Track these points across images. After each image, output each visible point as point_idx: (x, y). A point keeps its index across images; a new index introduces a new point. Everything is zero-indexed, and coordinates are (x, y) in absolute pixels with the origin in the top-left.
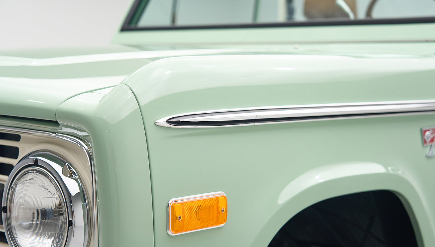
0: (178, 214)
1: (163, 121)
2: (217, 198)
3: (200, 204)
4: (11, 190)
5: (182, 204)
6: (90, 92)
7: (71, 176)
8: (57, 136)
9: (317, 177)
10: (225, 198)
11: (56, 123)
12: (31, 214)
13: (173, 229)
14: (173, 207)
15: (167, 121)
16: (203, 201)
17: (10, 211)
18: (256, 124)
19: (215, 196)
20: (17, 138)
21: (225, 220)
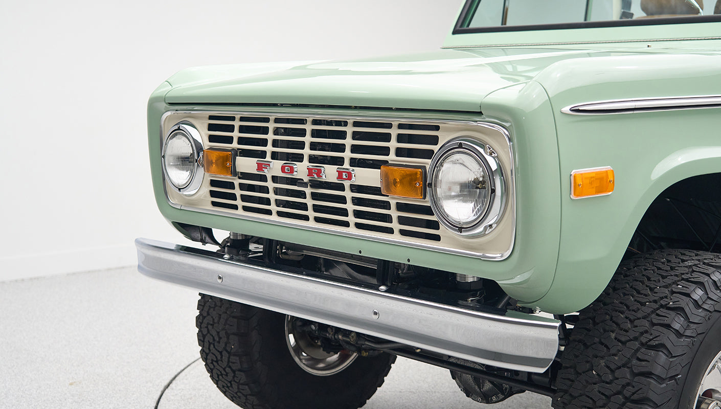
0: (579, 182)
1: (566, 109)
2: (607, 171)
3: (594, 175)
4: (436, 168)
5: (582, 174)
6: (504, 88)
7: (491, 154)
8: (479, 125)
9: (680, 159)
10: (612, 171)
11: (480, 113)
12: (458, 188)
13: (574, 194)
14: (574, 177)
15: (570, 110)
16: (597, 173)
17: (435, 186)
18: (635, 112)
19: (604, 170)
20: (437, 128)
21: (613, 189)
